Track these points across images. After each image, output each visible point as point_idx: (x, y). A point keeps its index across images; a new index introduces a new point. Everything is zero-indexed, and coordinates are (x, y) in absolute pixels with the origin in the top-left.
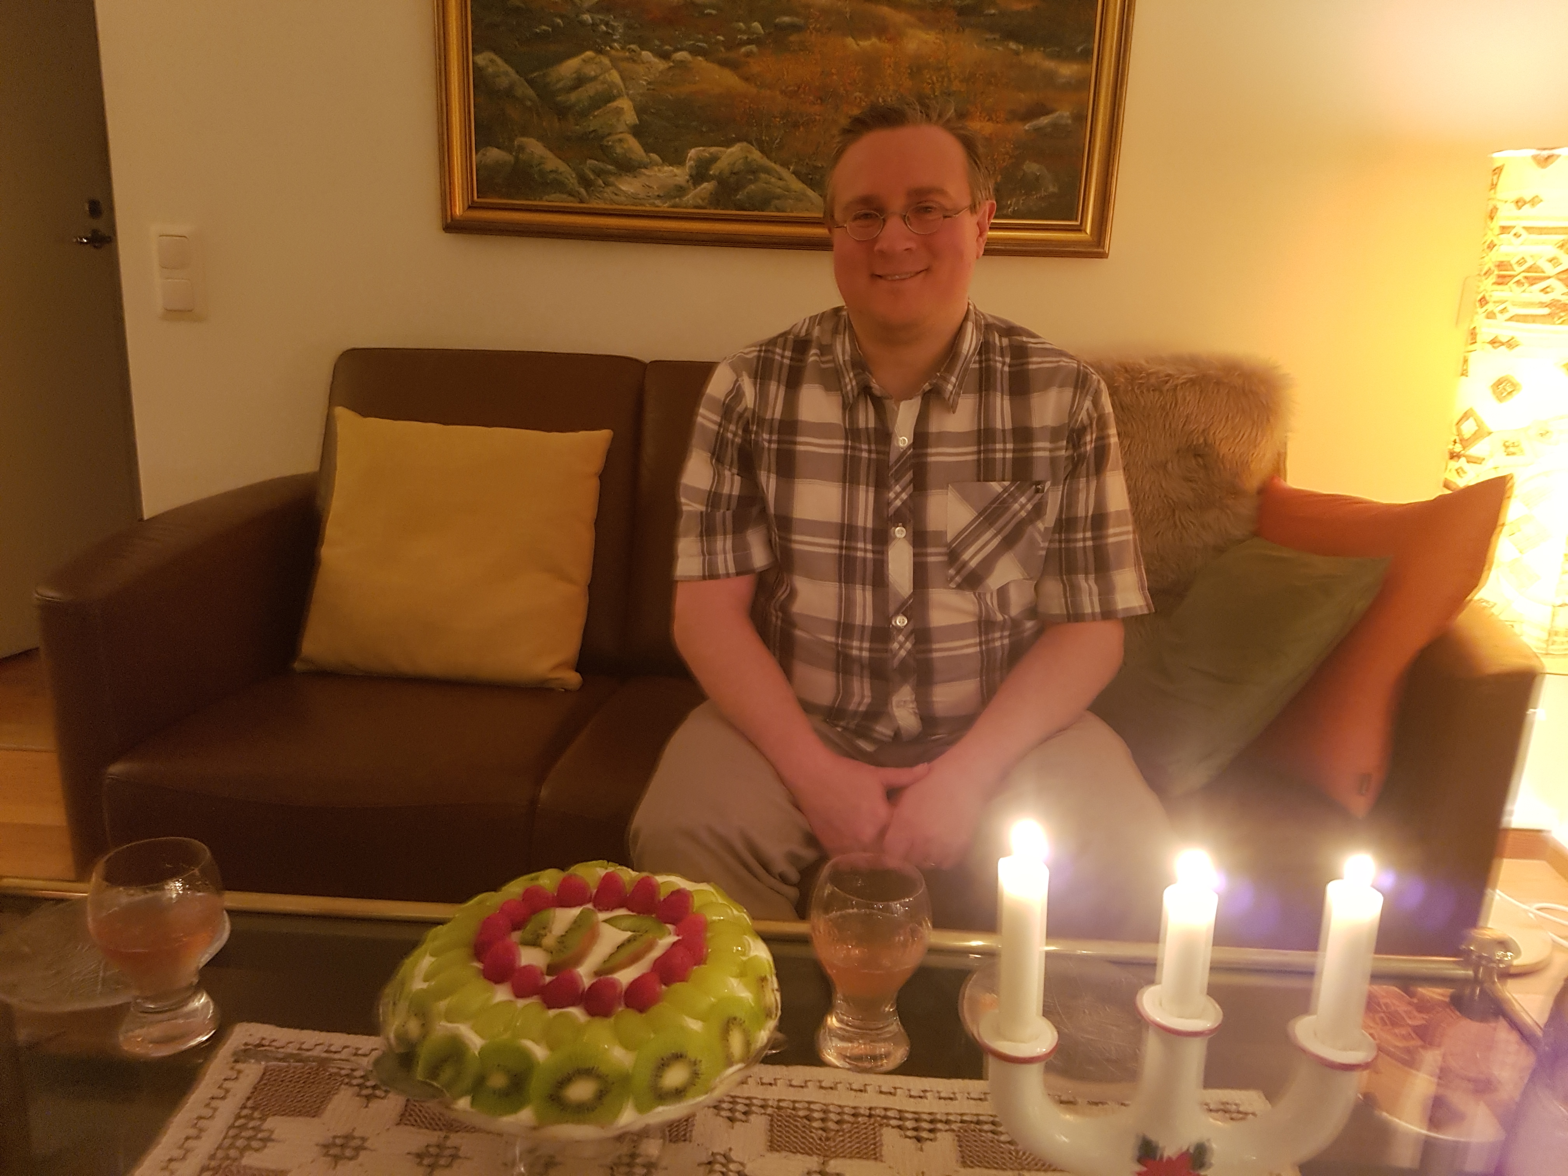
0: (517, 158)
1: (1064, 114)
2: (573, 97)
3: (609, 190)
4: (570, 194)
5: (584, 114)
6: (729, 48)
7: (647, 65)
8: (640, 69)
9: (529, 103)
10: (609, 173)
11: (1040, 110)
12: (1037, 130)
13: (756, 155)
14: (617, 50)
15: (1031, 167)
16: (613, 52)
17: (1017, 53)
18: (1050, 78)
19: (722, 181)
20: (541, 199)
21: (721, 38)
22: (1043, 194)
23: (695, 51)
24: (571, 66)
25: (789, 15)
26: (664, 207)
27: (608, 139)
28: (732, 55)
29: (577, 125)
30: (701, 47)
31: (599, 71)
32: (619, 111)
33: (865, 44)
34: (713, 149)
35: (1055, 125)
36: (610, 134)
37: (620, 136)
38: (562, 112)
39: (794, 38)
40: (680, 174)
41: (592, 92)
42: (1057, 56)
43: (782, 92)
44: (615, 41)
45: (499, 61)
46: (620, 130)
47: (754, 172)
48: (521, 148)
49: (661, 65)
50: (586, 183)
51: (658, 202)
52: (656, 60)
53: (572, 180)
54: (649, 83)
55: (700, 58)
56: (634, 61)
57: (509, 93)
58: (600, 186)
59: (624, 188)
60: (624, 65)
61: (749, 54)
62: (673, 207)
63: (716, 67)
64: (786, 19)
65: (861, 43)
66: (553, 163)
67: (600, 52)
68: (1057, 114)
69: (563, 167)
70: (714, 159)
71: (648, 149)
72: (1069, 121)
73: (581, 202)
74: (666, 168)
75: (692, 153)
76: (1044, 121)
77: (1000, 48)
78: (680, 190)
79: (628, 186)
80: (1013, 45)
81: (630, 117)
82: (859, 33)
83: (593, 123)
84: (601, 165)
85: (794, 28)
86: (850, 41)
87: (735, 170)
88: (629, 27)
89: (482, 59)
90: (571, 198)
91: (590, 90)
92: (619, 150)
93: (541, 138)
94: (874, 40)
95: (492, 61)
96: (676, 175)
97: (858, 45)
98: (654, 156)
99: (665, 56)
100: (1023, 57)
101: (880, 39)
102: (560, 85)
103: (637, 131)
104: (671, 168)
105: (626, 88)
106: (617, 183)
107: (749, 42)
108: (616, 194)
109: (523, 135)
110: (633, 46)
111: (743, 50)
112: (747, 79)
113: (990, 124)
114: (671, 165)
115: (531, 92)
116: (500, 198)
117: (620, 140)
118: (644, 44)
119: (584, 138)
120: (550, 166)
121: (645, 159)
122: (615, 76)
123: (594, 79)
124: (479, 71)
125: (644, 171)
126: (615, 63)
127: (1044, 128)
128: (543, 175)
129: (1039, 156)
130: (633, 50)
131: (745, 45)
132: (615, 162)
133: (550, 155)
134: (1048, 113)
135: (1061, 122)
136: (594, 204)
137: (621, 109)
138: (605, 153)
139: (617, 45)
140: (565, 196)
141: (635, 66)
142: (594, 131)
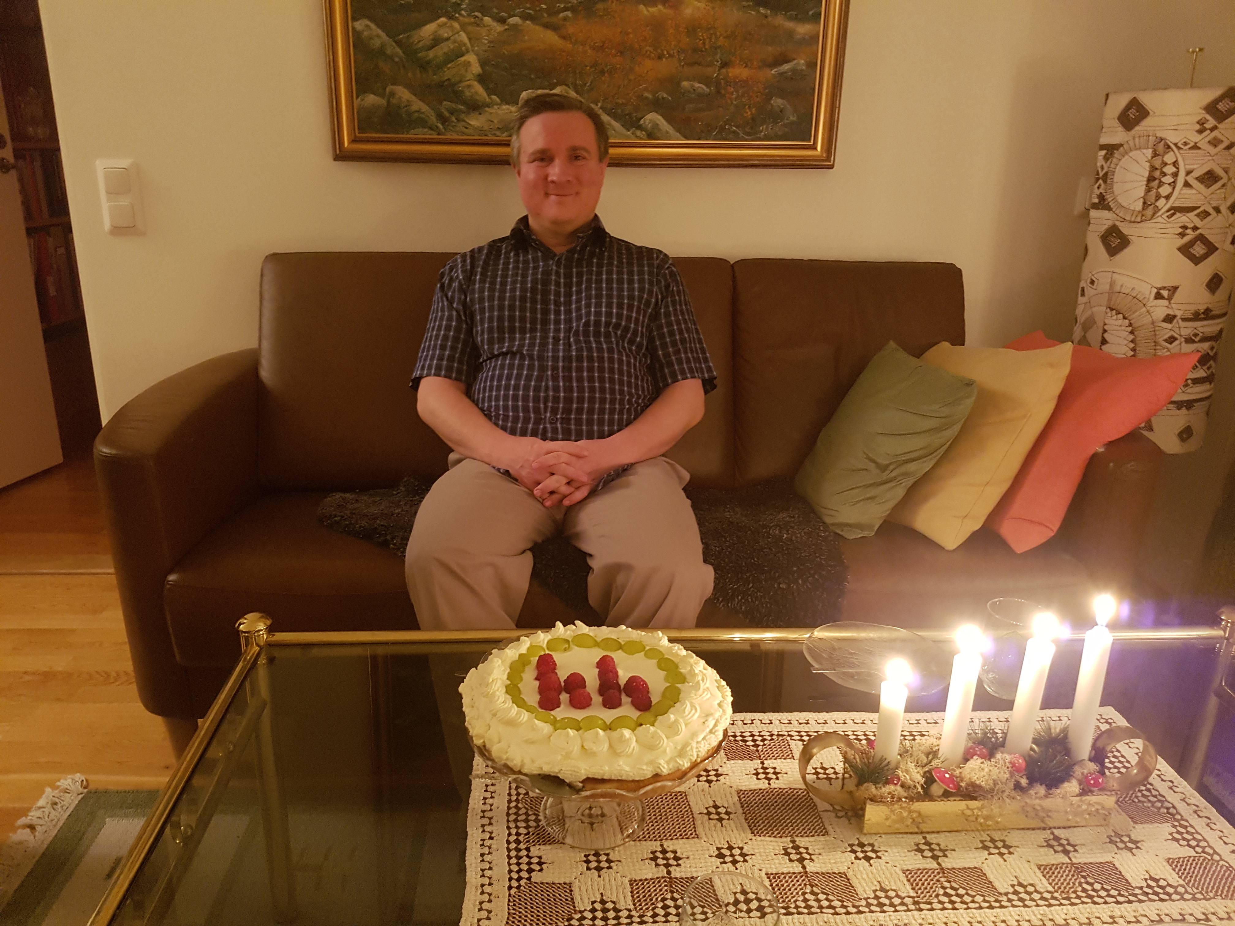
0: (388, 102)
1: (800, 62)
2: (431, 54)
3: (460, 125)
4: (431, 128)
5: (440, 66)
6: (550, 15)
7: (488, 28)
8: (483, 32)
9: (397, 59)
10: (461, 111)
11: (784, 59)
12: (781, 74)
14: (464, 16)
15: (778, 102)
16: (461, 18)
17: (766, 16)
18: (790, 34)
20: (408, 133)
21: (544, 6)
22: (786, 121)
23: (525, 17)
24: (430, 29)
27: (459, 85)
28: (553, 20)
29: (435, 75)
30: (528, 13)
31: (450, 34)
32: (468, 64)
33: (653, 10)
35: (794, 70)
36: (460, 82)
37: (468, 83)
38: (424, 66)
41: (446, 50)
42: (796, 19)
43: (593, 48)
44: (463, 9)
45: (373, 26)
46: (468, 79)
48: (392, 94)
49: (499, 28)
50: (444, 120)
51: (498, 133)
52: (494, 24)
53: (433, 119)
54: (490, 42)
55: (527, 22)
56: (478, 25)
57: (381, 52)
58: (453, 122)
59: (472, 123)
60: (470, 28)
61: (565, 19)
63: (541, 29)
65: (650, 9)
66: (417, 105)
67: (451, 18)
68: (795, 62)
69: (424, 108)
71: (490, 91)
72: (804, 67)
73: (439, 134)
74: (504, 107)
76: (786, 67)
77: (753, 13)
79: (476, 121)
80: (762, 11)
81: (476, 69)
83: (448, 74)
84: (454, 105)
86: (642, 6)
89: (359, 25)
90: (431, 132)
91: (444, 48)
92: (468, 94)
93: (409, 86)
94: (660, 7)
95: (367, 26)
96: (511, 112)
97: (648, 11)
98: (494, 97)
99: (502, 21)
100: (770, 19)
101: (664, 5)
102: (421, 44)
103: (482, 79)
104: (507, 106)
105: (472, 46)
106: (466, 119)
107: (566, 9)
108: (466, 128)
109: (393, 84)
110: (477, 14)
111: (561, 15)
112: (564, 38)
113: (746, 69)
114: (508, 104)
115: (398, 50)
116: (376, 133)
117: (469, 86)
118: (485, 11)
119: (441, 85)
120: (414, 108)
121: (488, 100)
122: (463, 37)
123: (447, 39)
124: (357, 34)
125: (487, 109)
126: (463, 27)
127: (786, 73)
128: (409, 114)
129: (783, 94)
130: (477, 17)
131: (563, 12)
132: (464, 103)
133: (414, 98)
134: (787, 61)
135: (799, 68)
136: (449, 136)
137: (469, 62)
138: (457, 96)
139: (463, 12)
140: (426, 130)
141: (478, 29)
142: (449, 79)
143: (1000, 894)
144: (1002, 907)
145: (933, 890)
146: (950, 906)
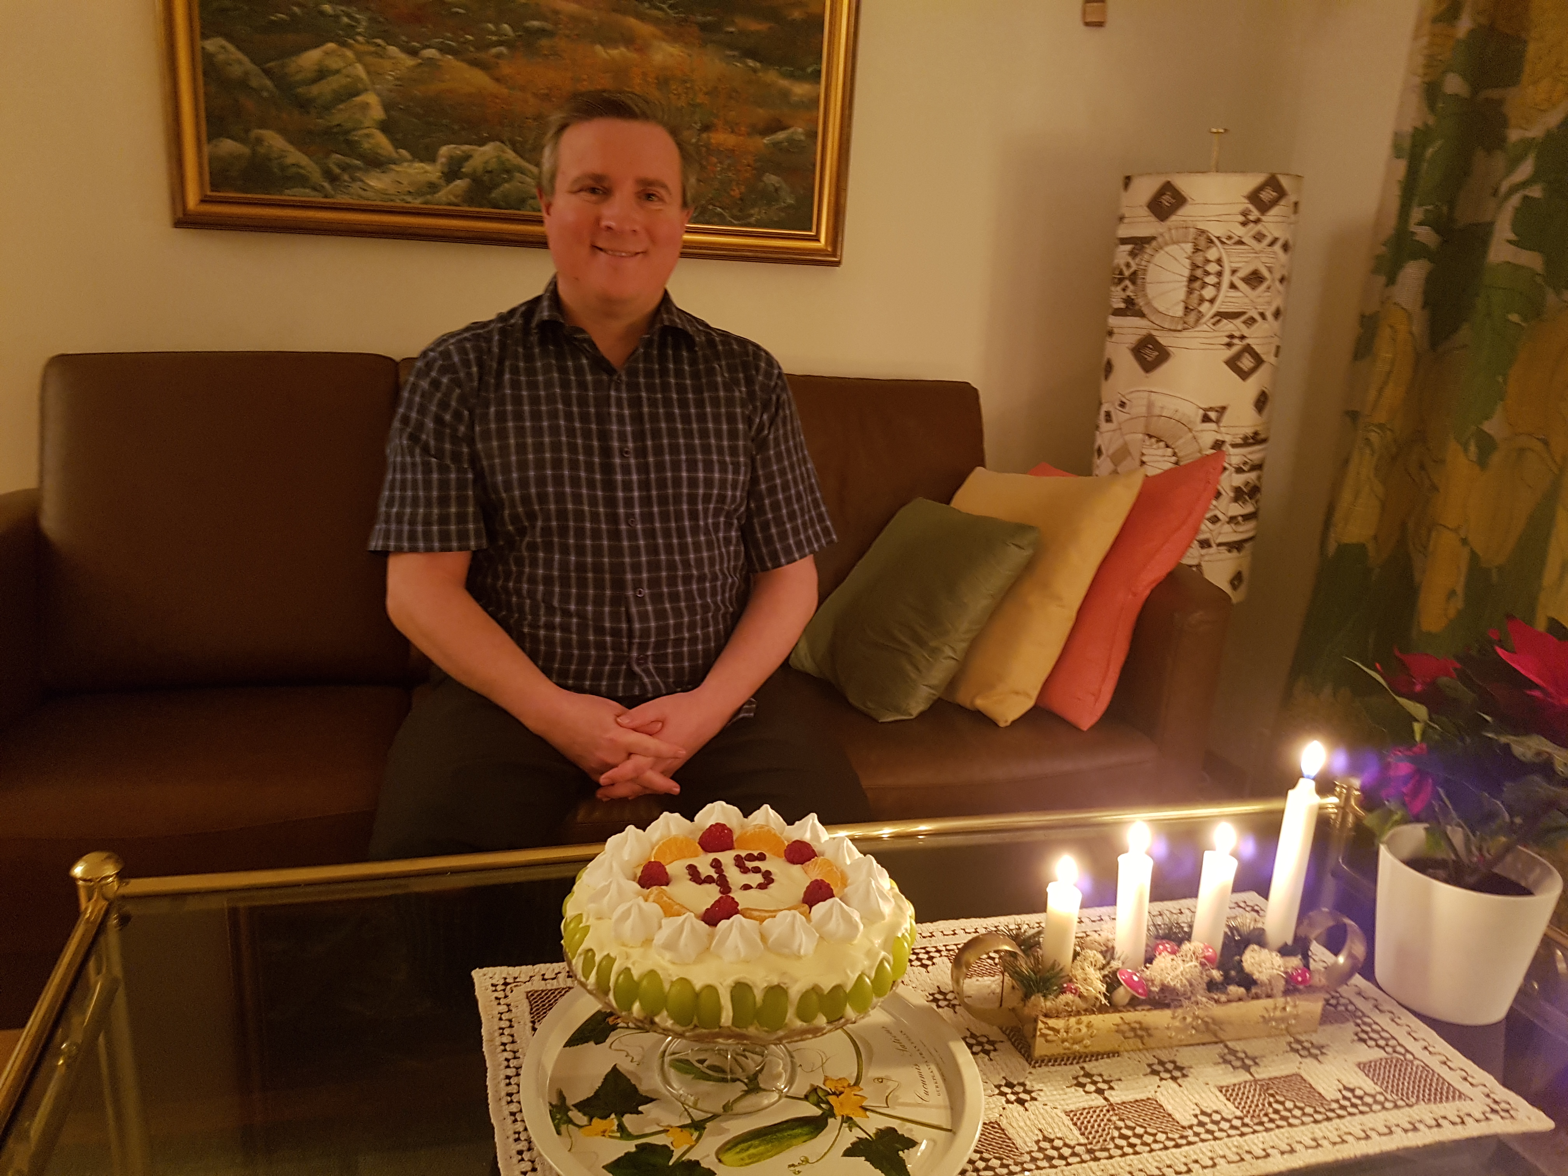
0: (253, 150)
1: (798, 131)
2: (315, 90)
3: (356, 186)
4: (314, 189)
5: (327, 108)
6: (478, 49)
7: (394, 61)
8: (387, 64)
9: (265, 94)
10: (359, 169)
11: (777, 126)
12: (776, 144)
13: (510, 155)
14: (361, 44)
15: (772, 179)
16: (357, 46)
17: (755, 71)
18: (785, 95)
19: (476, 179)
20: (281, 194)
21: (469, 37)
22: (782, 205)
23: (444, 50)
24: (312, 57)
25: (537, 20)
26: (417, 203)
27: (355, 133)
28: (482, 55)
29: (321, 118)
30: (450, 45)
31: (342, 64)
32: (366, 106)
33: (614, 52)
34: (466, 147)
35: (791, 141)
36: (354, 129)
37: (366, 131)
38: (304, 105)
39: (544, 42)
40: (431, 171)
41: (335, 86)
42: (791, 76)
43: (535, 95)
44: (359, 34)
45: (231, 48)
46: (366, 125)
47: (508, 171)
48: (259, 141)
49: (410, 62)
50: (333, 179)
51: (409, 198)
52: (402, 56)
53: (316, 175)
54: (398, 79)
55: (450, 57)
56: (381, 57)
57: (243, 84)
58: (345, 181)
59: (372, 184)
60: (369, 59)
61: (499, 56)
62: (426, 203)
63: (464, 66)
64: (536, 23)
65: (610, 51)
66: (295, 156)
67: (343, 44)
68: (792, 129)
69: (304, 160)
70: (468, 157)
71: (397, 144)
72: (803, 138)
73: (326, 197)
74: (417, 165)
75: (444, 150)
76: (781, 136)
77: (740, 65)
78: (433, 187)
79: (377, 182)
80: (751, 63)
81: (377, 113)
82: (608, 41)
83: (339, 116)
84: (348, 160)
85: (542, 32)
86: (598, 48)
87: (489, 169)
88: (372, 20)
89: (212, 45)
90: (316, 193)
91: (333, 84)
92: (366, 145)
93: (283, 131)
94: (623, 49)
95: (223, 47)
96: (426, 172)
97: (608, 53)
98: (403, 152)
99: (412, 52)
100: (760, 74)
101: (627, 48)
102: (300, 76)
103: (385, 127)
104: (422, 164)
105: (373, 83)
106: (364, 179)
107: (501, 43)
108: (365, 190)
109: (260, 128)
110: (379, 41)
111: (494, 50)
112: (498, 80)
113: (732, 135)
114: (422, 161)
115: (268, 83)
116: (235, 191)
117: (368, 136)
118: (390, 39)
119: (328, 132)
120: (290, 160)
121: (395, 155)
122: (360, 70)
123: (337, 72)
124: (208, 57)
125: (393, 166)
126: (359, 57)
127: (781, 142)
128: (283, 168)
129: (777, 168)
130: (379, 45)
131: (495, 46)
132: (361, 157)
133: (291, 148)
134: (784, 128)
135: (796, 137)
136: (340, 199)
137: (367, 104)
138: (351, 147)
139: (360, 38)
140: (307, 191)
141: (381, 60)
142: (338, 125)
143: (1183, 1127)
144: (1189, 1143)
145: (1106, 1132)
146: (1130, 1150)
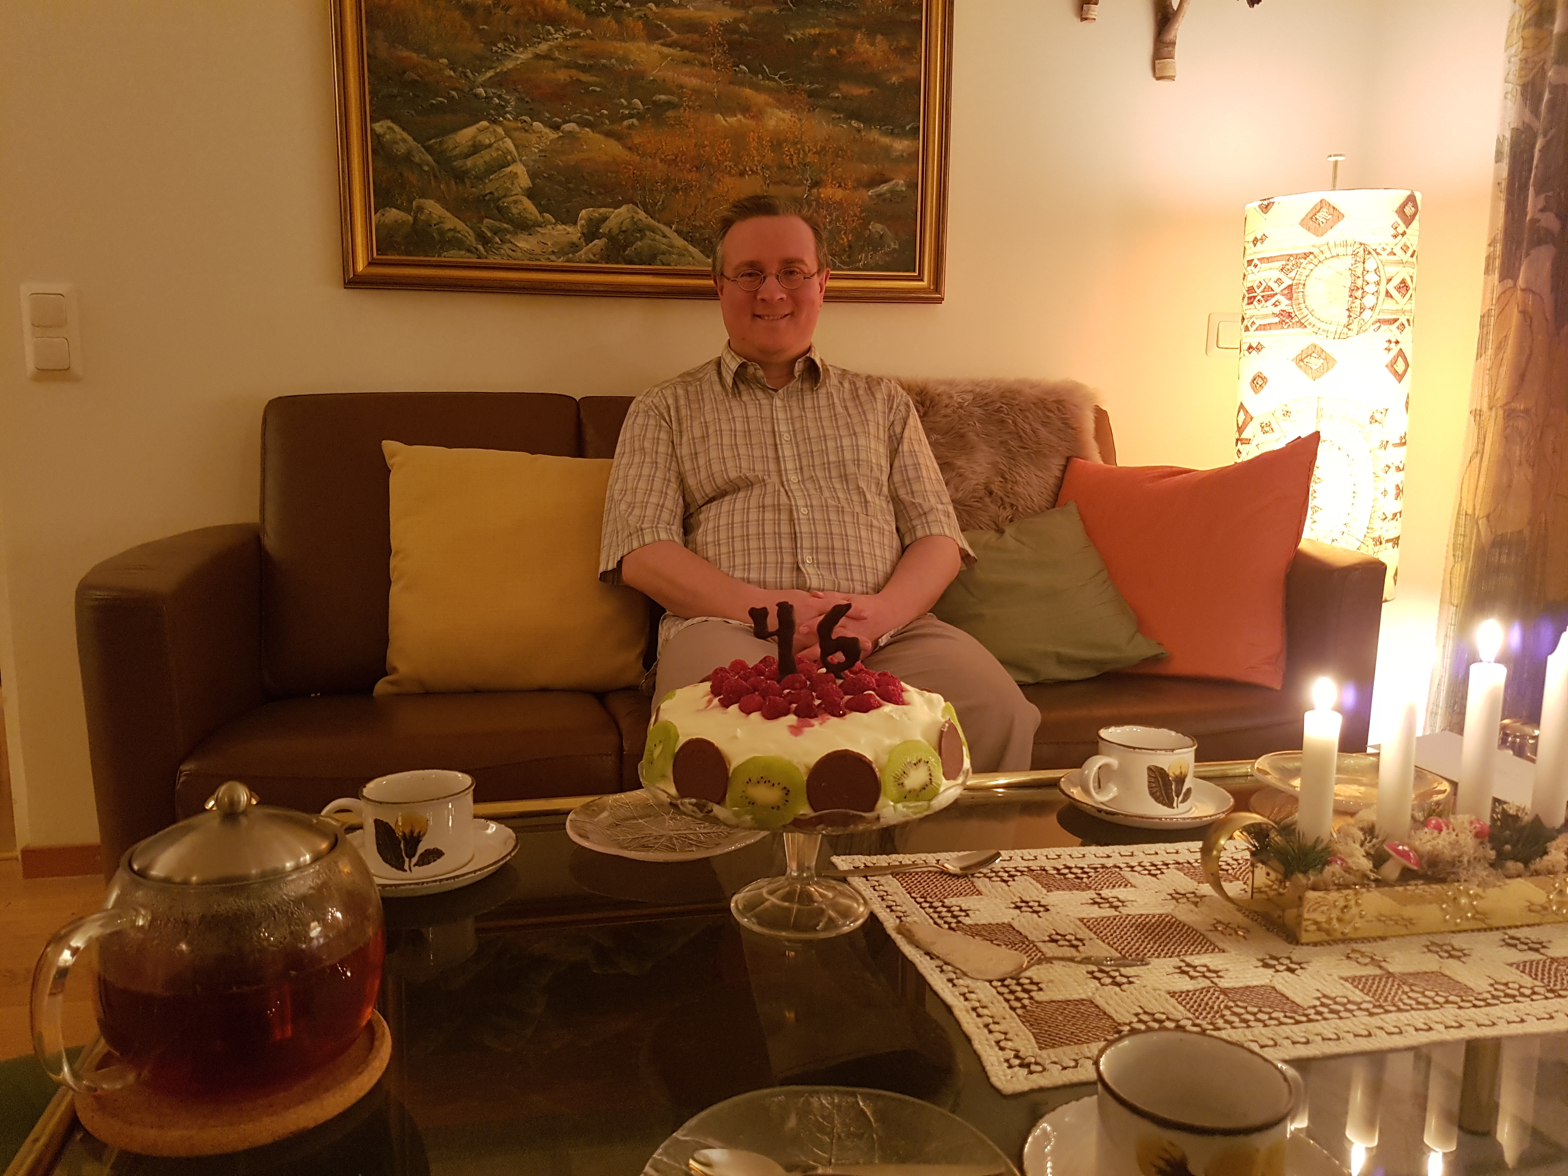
0: (415, 219)
1: (900, 183)
2: (469, 163)
3: (506, 246)
4: (469, 251)
5: (480, 178)
6: (612, 122)
7: (538, 135)
8: (533, 138)
9: (426, 168)
10: (507, 231)
11: (880, 179)
12: (879, 195)
13: (642, 215)
14: (510, 121)
15: (877, 227)
16: (506, 123)
17: (859, 131)
18: (887, 150)
19: (611, 238)
20: (440, 256)
21: (605, 112)
22: (887, 250)
23: (583, 124)
24: (466, 135)
25: (663, 94)
26: (560, 262)
27: (504, 200)
28: (616, 127)
29: (474, 187)
30: (588, 119)
31: (493, 140)
32: (514, 176)
33: (732, 120)
34: (602, 210)
35: (893, 192)
36: (505, 196)
37: (514, 198)
38: (460, 176)
39: (670, 113)
40: (574, 233)
41: (487, 158)
42: (892, 134)
43: (664, 162)
44: (508, 112)
45: (396, 128)
46: (514, 193)
47: (640, 231)
48: (420, 209)
49: (553, 135)
50: (485, 241)
51: (553, 257)
52: (547, 130)
53: (471, 238)
54: (540, 151)
55: (587, 129)
56: (526, 131)
57: (408, 158)
58: (497, 243)
59: (520, 245)
60: (516, 134)
61: (630, 127)
62: (567, 261)
63: (602, 138)
64: (663, 97)
65: (728, 119)
66: (451, 222)
67: (494, 122)
68: (893, 182)
69: (461, 225)
70: (605, 219)
71: (542, 209)
72: (904, 189)
73: (479, 258)
74: (559, 227)
75: (583, 213)
76: (884, 188)
77: (845, 126)
78: (574, 247)
79: (524, 243)
80: (854, 123)
81: (525, 181)
82: (728, 111)
83: (490, 186)
84: (497, 224)
85: (670, 105)
86: (718, 116)
87: (624, 229)
88: (520, 100)
89: (379, 127)
90: (468, 254)
91: (486, 156)
92: (515, 211)
93: (442, 200)
94: (740, 117)
95: (389, 128)
96: (568, 233)
97: (726, 121)
98: (547, 216)
99: (556, 127)
100: (863, 133)
101: (744, 115)
102: (457, 151)
103: (531, 194)
104: (564, 227)
105: (521, 155)
106: (512, 240)
107: (631, 116)
108: (513, 251)
109: (422, 196)
110: (525, 118)
111: (625, 123)
112: (629, 149)
113: (840, 189)
114: (563, 223)
115: (429, 158)
116: (399, 255)
117: (516, 202)
118: (535, 116)
119: (481, 200)
120: (448, 226)
121: (540, 219)
122: (509, 144)
123: (490, 146)
124: (377, 137)
125: (538, 229)
126: (508, 134)
127: (884, 194)
128: (441, 233)
129: (881, 217)
130: (525, 121)
131: (627, 119)
132: (510, 221)
133: (448, 214)
134: (886, 181)
135: (898, 189)
136: (492, 260)
137: (516, 174)
138: (502, 213)
139: (508, 116)
140: (463, 252)
141: (527, 135)
142: (491, 193)
